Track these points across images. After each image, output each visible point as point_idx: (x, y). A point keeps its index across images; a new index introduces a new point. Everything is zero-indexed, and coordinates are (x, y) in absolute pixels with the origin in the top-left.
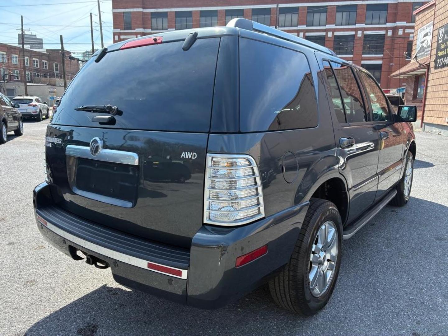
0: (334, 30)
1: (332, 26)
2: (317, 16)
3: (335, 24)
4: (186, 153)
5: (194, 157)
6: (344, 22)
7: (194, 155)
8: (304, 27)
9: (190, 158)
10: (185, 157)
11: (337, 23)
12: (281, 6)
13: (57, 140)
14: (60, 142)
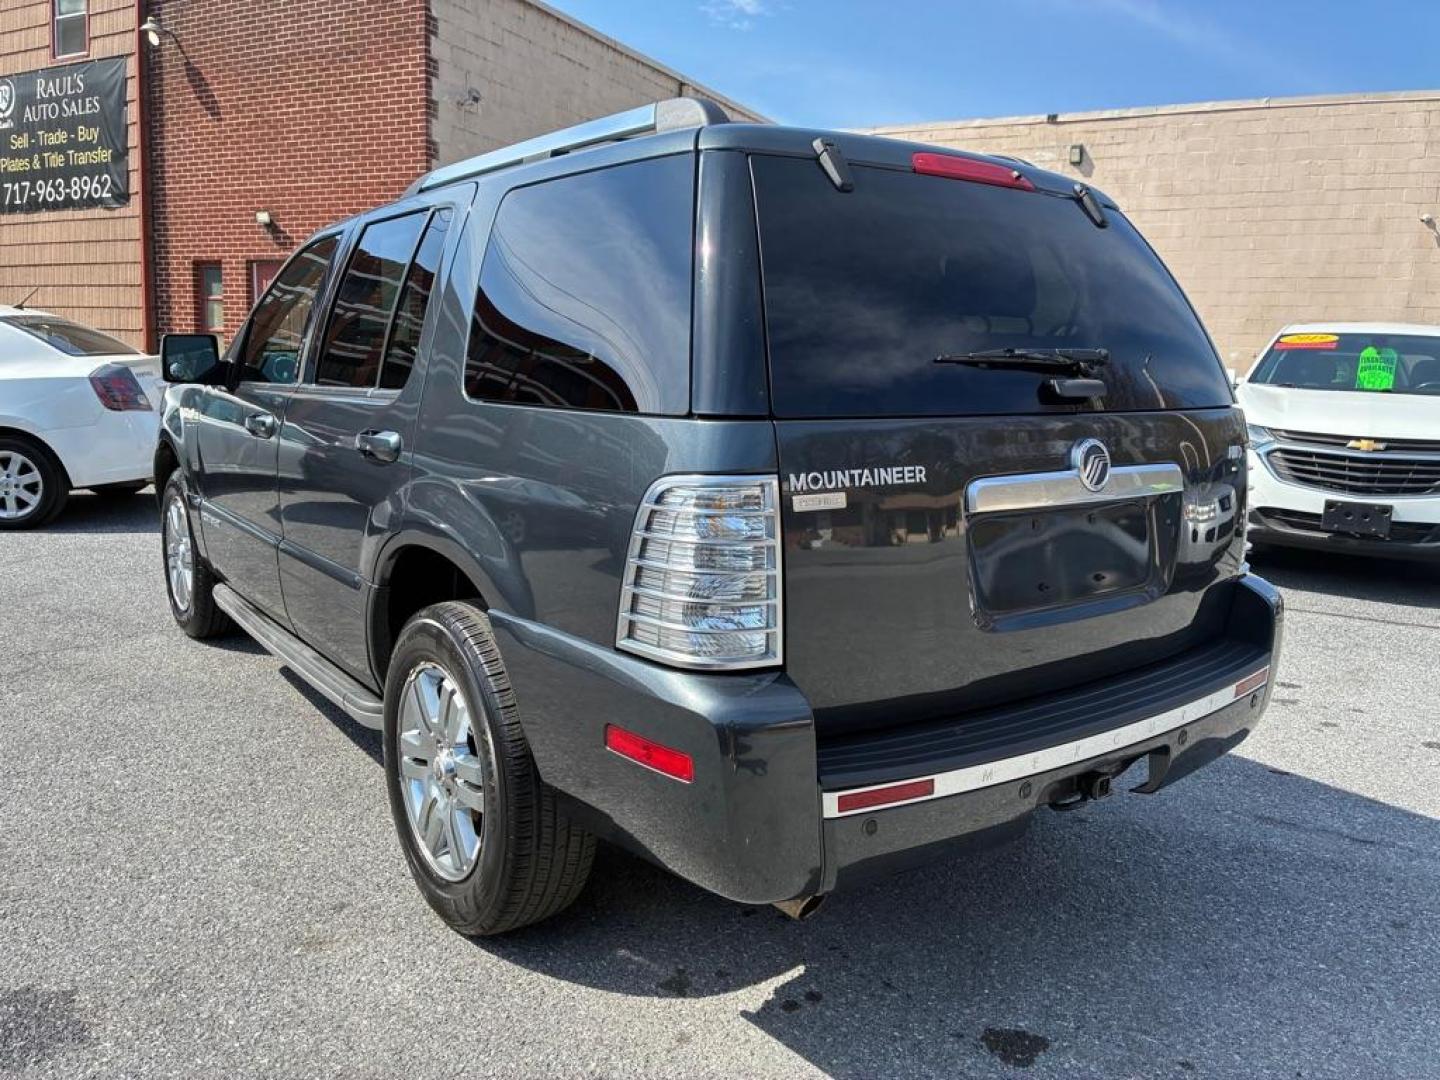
13: (898, 472)
14: (914, 477)
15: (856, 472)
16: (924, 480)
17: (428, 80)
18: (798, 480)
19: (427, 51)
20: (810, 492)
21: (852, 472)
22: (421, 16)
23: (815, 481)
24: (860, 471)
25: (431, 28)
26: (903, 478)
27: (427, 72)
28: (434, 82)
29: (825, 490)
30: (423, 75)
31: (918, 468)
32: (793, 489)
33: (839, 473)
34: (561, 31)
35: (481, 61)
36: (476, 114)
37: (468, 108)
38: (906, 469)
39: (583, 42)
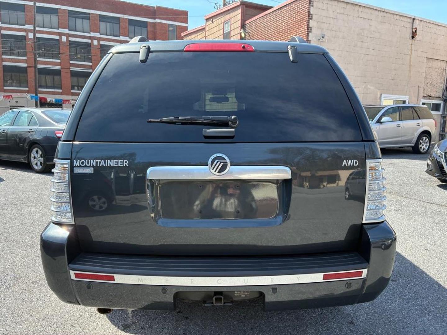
0: (99, 39)
1: (97, 35)
2: (79, 22)
3: (99, 33)
4: (348, 161)
5: (356, 164)
6: (108, 32)
7: (356, 162)
8: (66, 31)
9: (352, 165)
10: (347, 165)
11: (101, 32)
12: (38, 4)
13: (115, 162)
14: (123, 164)
15: (98, 161)
16: (127, 165)
17: (308, 34)
18: (77, 162)
19: (308, 25)
20: (80, 166)
21: (97, 161)
22: (307, 14)
23: (83, 163)
24: (100, 161)
25: (310, 17)
26: (118, 164)
27: (308, 31)
28: (310, 34)
29: (86, 166)
30: (306, 33)
31: (125, 161)
32: (74, 165)
33: (92, 161)
34: (361, 9)
35: (328, 24)
36: (325, 42)
37: (321, 40)
38: (120, 161)
39: (369, 11)
